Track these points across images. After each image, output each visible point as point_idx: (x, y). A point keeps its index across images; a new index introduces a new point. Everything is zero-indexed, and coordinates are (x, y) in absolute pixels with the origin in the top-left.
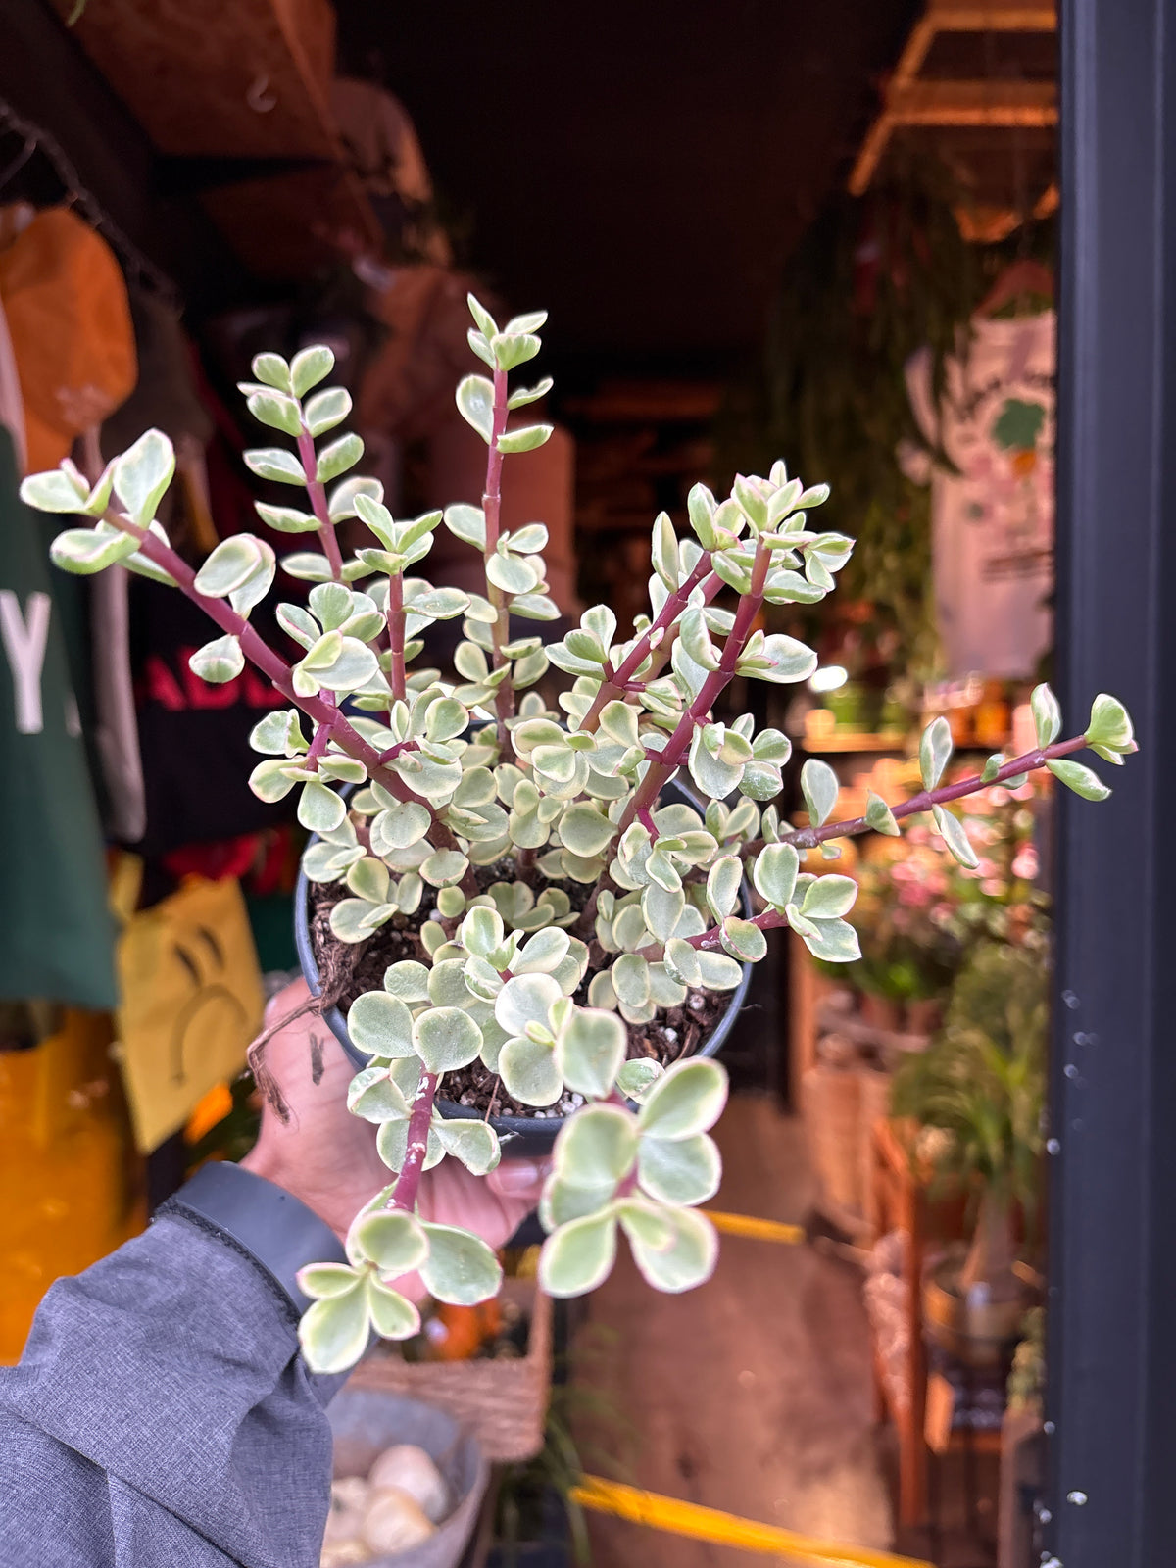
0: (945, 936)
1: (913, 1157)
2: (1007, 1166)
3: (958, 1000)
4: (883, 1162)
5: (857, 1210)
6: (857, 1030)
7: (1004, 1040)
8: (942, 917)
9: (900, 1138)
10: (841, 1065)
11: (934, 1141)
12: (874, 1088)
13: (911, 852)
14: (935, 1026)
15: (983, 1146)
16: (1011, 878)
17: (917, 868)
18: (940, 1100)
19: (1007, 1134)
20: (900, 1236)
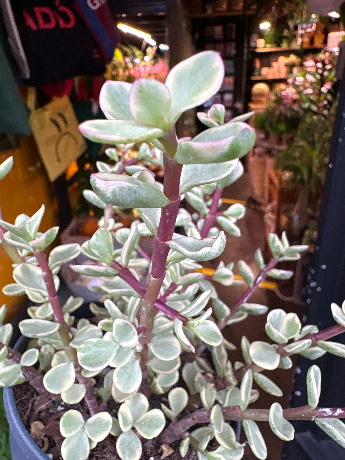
0: (296, 112)
1: (280, 180)
2: (309, 181)
3: (299, 132)
4: (271, 182)
5: (263, 196)
6: (266, 144)
7: (312, 144)
8: (296, 107)
9: (277, 175)
10: (260, 155)
11: (287, 175)
12: (270, 162)
13: (288, 87)
14: (290, 141)
15: (302, 176)
16: (320, 93)
17: (290, 92)
18: (290, 163)
19: (310, 172)
20: (275, 203)
